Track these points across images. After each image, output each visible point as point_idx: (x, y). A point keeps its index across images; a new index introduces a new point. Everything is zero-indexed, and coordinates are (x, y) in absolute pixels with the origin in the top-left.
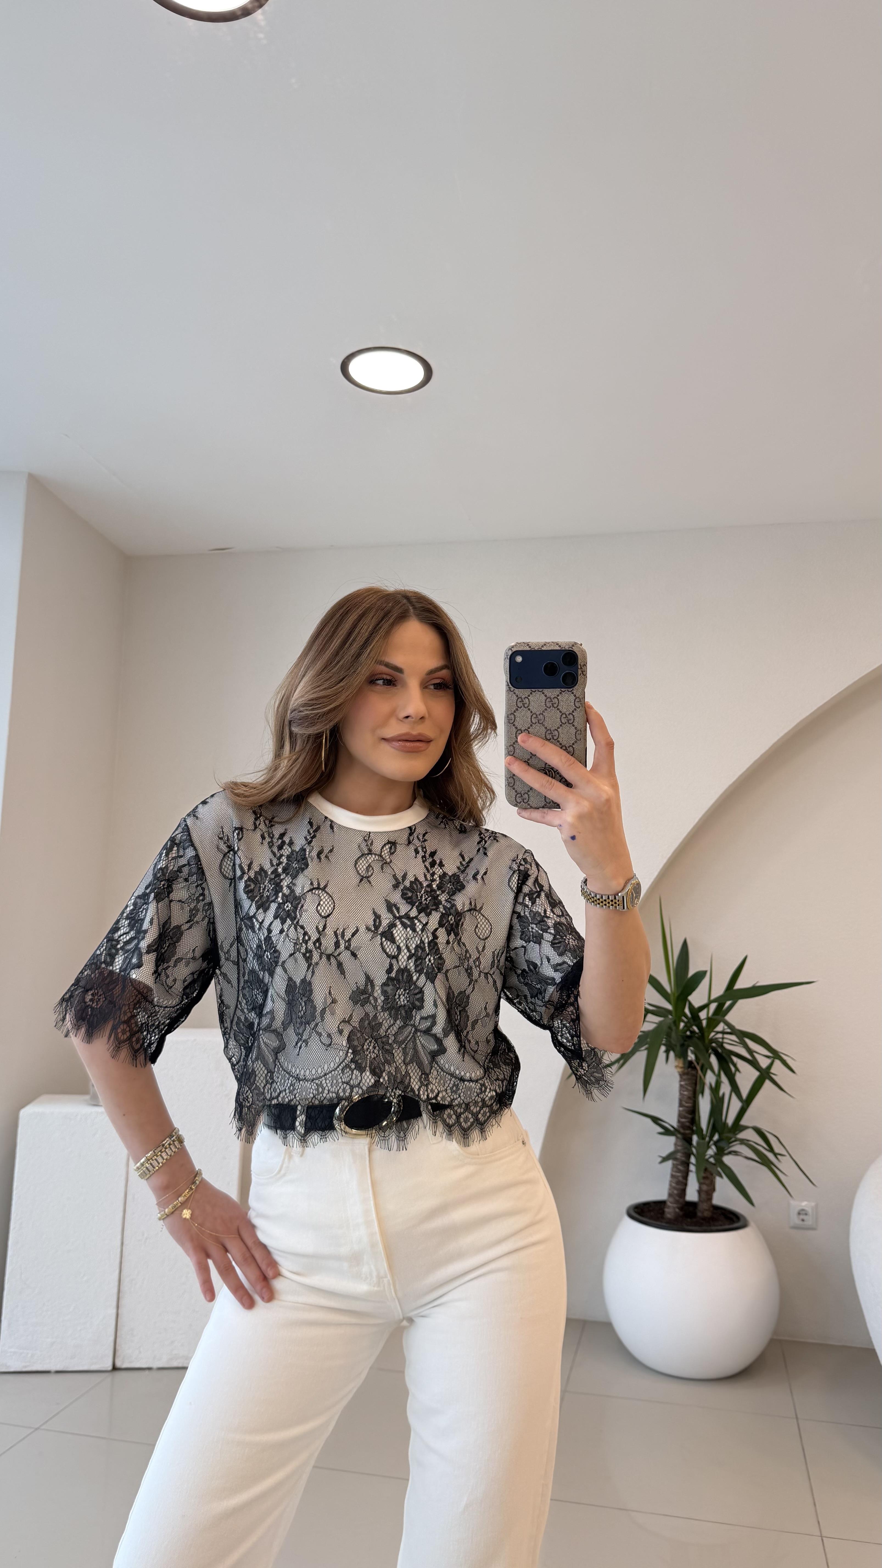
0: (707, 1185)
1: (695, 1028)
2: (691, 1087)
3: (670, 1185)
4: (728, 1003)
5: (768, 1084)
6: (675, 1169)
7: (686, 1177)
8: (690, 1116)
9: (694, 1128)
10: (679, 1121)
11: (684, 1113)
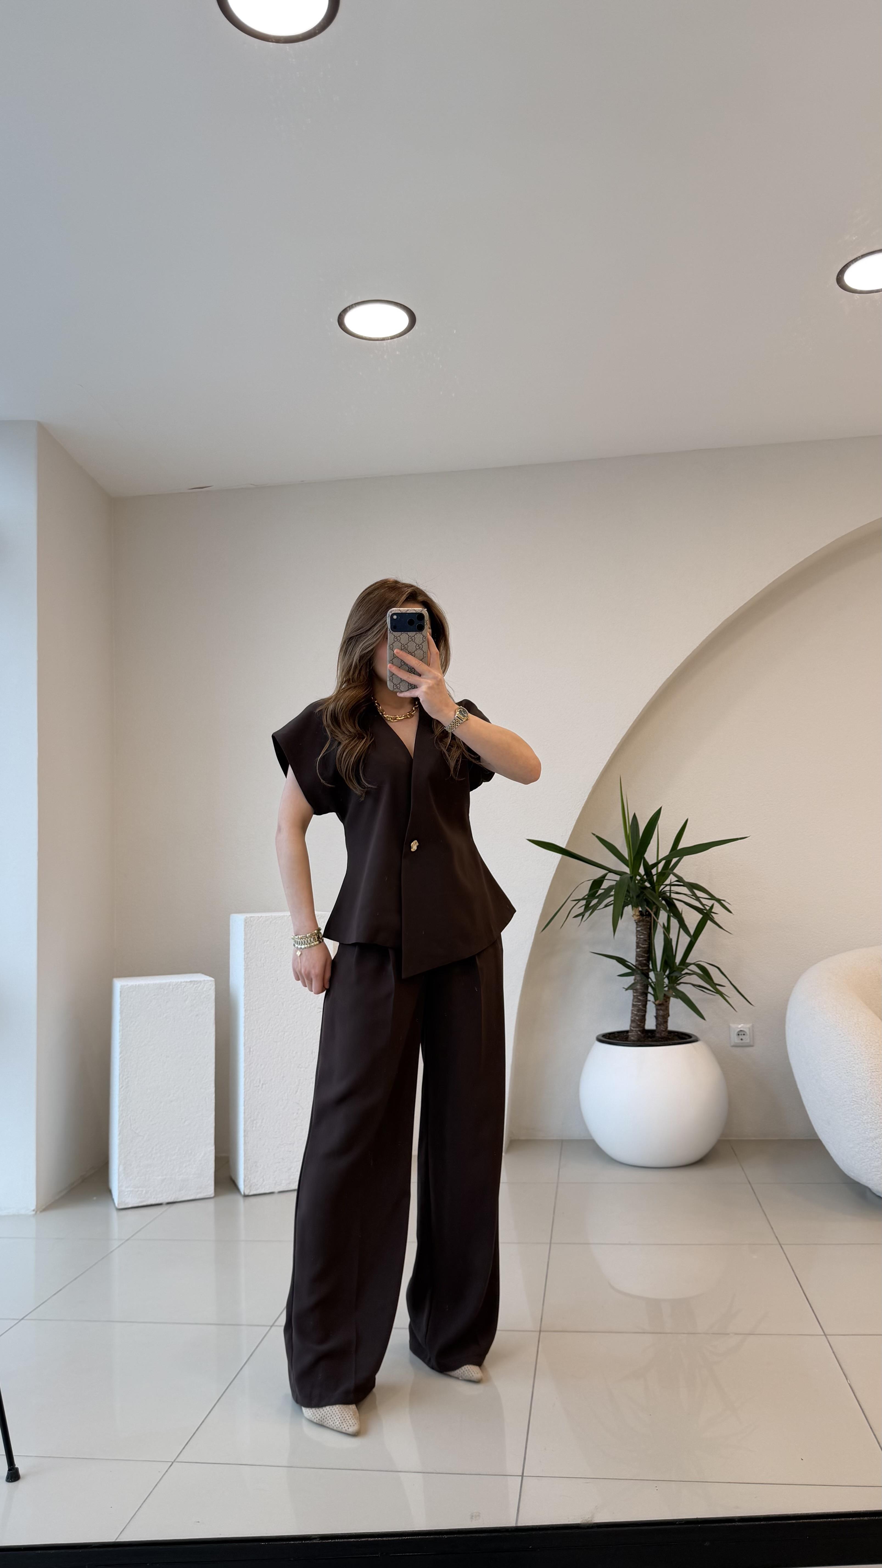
0: (663, 1011)
1: (647, 884)
2: (646, 931)
3: (632, 1013)
4: (674, 860)
5: (709, 922)
6: (636, 1000)
7: (645, 1006)
8: (646, 955)
9: (651, 966)
10: (637, 960)
11: (641, 953)
